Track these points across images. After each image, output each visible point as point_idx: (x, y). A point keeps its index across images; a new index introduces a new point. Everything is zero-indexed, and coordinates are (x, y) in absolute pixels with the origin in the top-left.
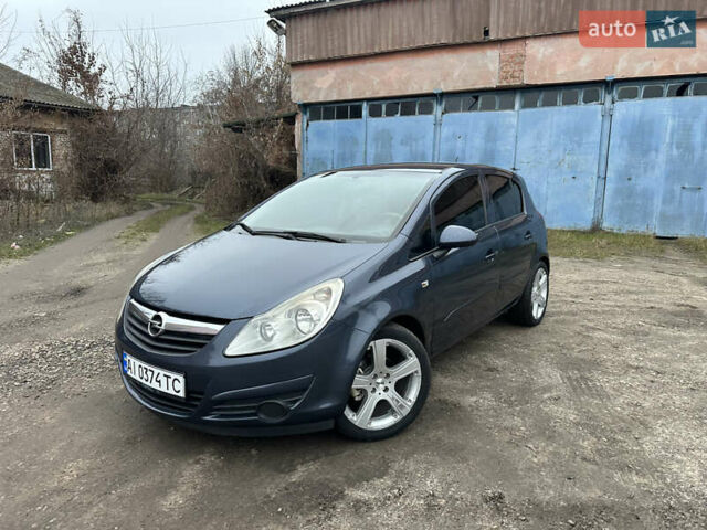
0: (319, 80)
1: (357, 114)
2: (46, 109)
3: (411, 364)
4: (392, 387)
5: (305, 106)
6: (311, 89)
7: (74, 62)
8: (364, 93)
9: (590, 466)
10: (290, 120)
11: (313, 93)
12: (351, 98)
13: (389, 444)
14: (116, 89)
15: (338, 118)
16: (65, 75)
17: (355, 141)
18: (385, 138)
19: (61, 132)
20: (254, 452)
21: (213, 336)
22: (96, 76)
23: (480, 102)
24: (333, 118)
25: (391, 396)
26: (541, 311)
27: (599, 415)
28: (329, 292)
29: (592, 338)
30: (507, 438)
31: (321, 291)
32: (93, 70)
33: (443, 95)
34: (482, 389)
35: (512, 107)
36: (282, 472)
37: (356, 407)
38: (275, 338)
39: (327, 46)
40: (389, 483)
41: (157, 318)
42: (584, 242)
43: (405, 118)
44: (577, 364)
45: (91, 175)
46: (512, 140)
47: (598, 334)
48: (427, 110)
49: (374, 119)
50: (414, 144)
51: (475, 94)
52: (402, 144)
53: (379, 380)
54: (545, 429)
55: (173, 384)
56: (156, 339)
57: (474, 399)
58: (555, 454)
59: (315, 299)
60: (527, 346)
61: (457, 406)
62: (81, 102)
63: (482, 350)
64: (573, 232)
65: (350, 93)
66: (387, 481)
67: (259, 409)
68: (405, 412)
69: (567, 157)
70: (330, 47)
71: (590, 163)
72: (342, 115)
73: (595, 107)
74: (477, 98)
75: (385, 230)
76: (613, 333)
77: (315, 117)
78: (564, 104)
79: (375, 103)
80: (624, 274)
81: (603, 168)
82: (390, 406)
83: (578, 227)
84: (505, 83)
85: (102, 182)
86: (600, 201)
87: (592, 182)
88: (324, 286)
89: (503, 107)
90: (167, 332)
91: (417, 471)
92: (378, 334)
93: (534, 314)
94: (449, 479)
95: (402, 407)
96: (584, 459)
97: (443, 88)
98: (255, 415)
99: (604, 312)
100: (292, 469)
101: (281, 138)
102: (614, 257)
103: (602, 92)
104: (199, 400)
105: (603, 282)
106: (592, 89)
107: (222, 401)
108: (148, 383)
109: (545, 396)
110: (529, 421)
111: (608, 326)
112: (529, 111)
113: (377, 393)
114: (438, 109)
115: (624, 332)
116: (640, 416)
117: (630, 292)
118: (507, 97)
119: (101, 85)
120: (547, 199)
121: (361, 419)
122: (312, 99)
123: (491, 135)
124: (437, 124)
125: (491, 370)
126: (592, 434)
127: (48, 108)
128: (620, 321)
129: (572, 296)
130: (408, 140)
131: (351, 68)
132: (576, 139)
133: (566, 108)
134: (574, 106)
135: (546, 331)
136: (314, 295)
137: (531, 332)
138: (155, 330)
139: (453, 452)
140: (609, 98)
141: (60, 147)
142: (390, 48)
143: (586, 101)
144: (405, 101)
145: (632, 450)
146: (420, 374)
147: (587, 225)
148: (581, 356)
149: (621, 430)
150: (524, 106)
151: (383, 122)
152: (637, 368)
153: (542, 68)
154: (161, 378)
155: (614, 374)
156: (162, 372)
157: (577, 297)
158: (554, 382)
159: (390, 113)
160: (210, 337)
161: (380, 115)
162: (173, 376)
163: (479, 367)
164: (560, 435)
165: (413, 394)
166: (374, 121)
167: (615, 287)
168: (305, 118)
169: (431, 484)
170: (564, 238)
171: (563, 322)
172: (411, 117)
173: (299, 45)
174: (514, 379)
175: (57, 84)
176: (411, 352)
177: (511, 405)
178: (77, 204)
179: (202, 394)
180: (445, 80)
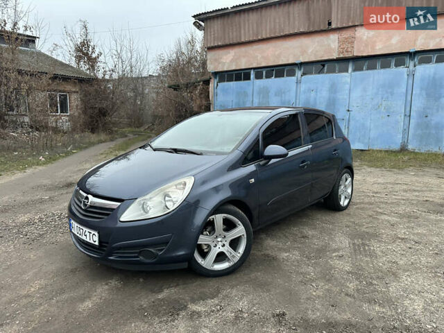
0: (225, 57)
1: (247, 77)
2: (66, 79)
3: (240, 230)
4: (227, 244)
5: (215, 74)
6: (219, 63)
7: (84, 52)
8: (252, 64)
9: (349, 299)
10: (207, 82)
11: (220, 65)
12: (243, 68)
13: (224, 280)
14: (107, 66)
15: (236, 80)
16: (79, 58)
17: (246, 94)
18: (264, 92)
19: (75, 92)
20: (141, 280)
21: (114, 209)
22: (95, 58)
23: (326, 68)
24: (232, 80)
25: (227, 249)
26: (347, 201)
27: (367, 268)
28: (185, 184)
29: (378, 219)
30: (300, 279)
31: (180, 184)
32: (94, 56)
33: (302, 64)
34: (294, 249)
35: (347, 71)
36: (154, 292)
37: (204, 255)
38: (150, 211)
39: (229, 36)
40: (217, 302)
41: (87, 198)
42: (393, 158)
43: (278, 79)
44: (362, 236)
45: (91, 117)
46: (347, 92)
47: (383, 217)
48: (292, 74)
49: (257, 80)
50: (283, 95)
51: (322, 63)
52: (276, 95)
53: (219, 239)
54: (327, 275)
55: (93, 237)
56: (85, 211)
57: (287, 254)
58: (328, 290)
59: (177, 188)
60: (333, 223)
61: (275, 259)
62: (87, 75)
63: (302, 225)
64: (387, 151)
65: (243, 64)
66: (216, 301)
67: (140, 253)
68: (236, 260)
69: (384, 103)
70: (231, 37)
71: (399, 106)
72: (238, 78)
73: (402, 69)
74: (324, 66)
75: (229, 148)
76: (394, 217)
77: (221, 80)
78: (381, 68)
79: (259, 70)
80: (414, 179)
81: (408, 109)
82: (227, 257)
83: (391, 149)
84: (342, 56)
85: (97, 121)
86: (406, 131)
87: (401, 118)
88: (182, 180)
89: (340, 71)
90: (91, 207)
91: (236, 296)
92: (216, 211)
93: (341, 203)
94: (255, 302)
95: (233, 256)
96: (347, 295)
97: (302, 60)
98: (137, 257)
99: (392, 203)
100: (160, 291)
101: (201, 94)
102: (412, 168)
103: (407, 60)
104: (106, 247)
105: (397, 184)
106: (400, 58)
107: (119, 248)
108: (80, 236)
109: (334, 254)
110: (318, 269)
111: (392, 212)
112: (358, 73)
113: (218, 247)
114: (299, 73)
115: (402, 216)
116: (394, 269)
117: (415, 191)
118: (343, 65)
119: (99, 64)
120: (370, 130)
121: (207, 263)
122: (220, 69)
123: (333, 88)
124: (298, 82)
125: (303, 237)
126: (357, 279)
127: (68, 79)
128: (401, 209)
129: (373, 193)
130: (279, 93)
131: (243, 49)
132: (389, 91)
133: (382, 70)
134: (388, 69)
135: (349, 214)
136: (176, 186)
137: (338, 215)
138: (85, 205)
139: (263, 286)
140: (412, 64)
141: (74, 101)
142: (268, 36)
143: (397, 65)
144: (277, 68)
145: (381, 291)
146: (245, 236)
147: (396, 147)
148: (367, 230)
149: (378, 278)
150: (354, 70)
151: (264, 82)
152: (403, 239)
153: (366, 46)
154: (87, 233)
155: (385, 242)
156: (88, 230)
157: (377, 193)
158: (343, 246)
159: (268, 76)
160: (112, 210)
161: (262, 78)
162: (93, 232)
163: (297, 235)
164: (336, 279)
165: (242, 249)
166: (258, 82)
167: (405, 187)
168: (216, 81)
169: (243, 304)
170: (379, 155)
171: (362, 209)
172: (282, 78)
173: (212, 36)
174: (317, 243)
175: (74, 64)
176: (240, 222)
177: (309, 258)
178: (82, 135)
179: (107, 243)
180: (302, 55)
